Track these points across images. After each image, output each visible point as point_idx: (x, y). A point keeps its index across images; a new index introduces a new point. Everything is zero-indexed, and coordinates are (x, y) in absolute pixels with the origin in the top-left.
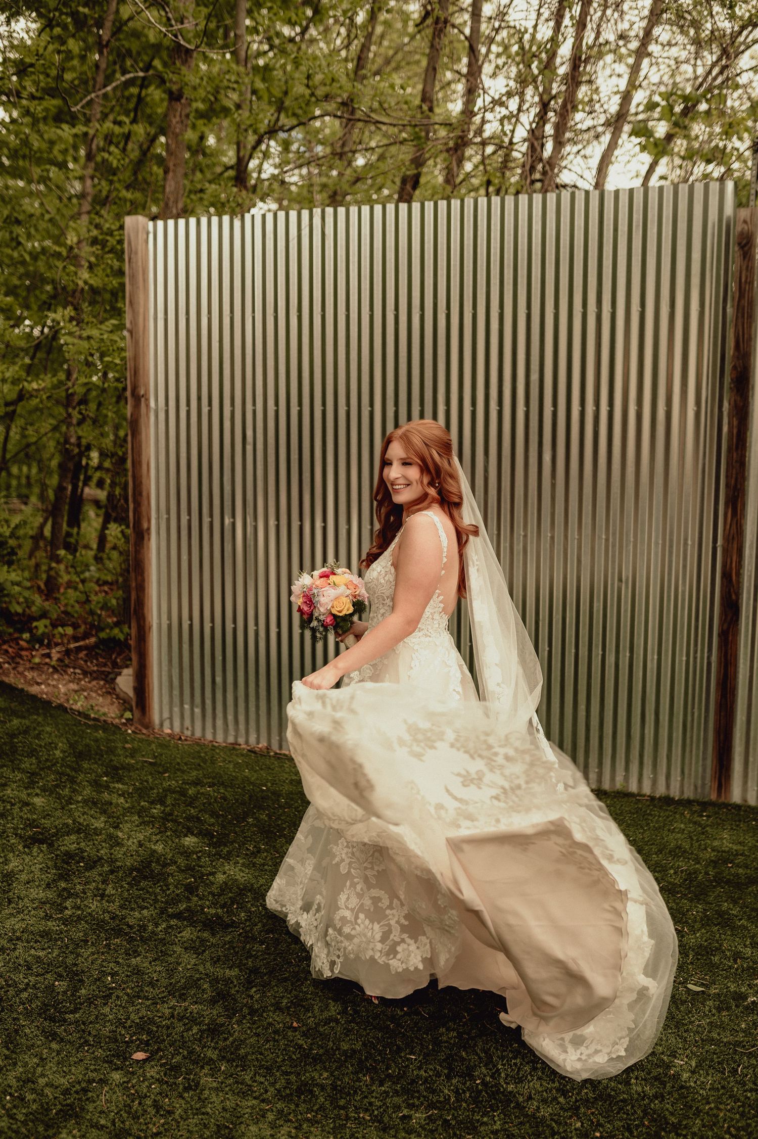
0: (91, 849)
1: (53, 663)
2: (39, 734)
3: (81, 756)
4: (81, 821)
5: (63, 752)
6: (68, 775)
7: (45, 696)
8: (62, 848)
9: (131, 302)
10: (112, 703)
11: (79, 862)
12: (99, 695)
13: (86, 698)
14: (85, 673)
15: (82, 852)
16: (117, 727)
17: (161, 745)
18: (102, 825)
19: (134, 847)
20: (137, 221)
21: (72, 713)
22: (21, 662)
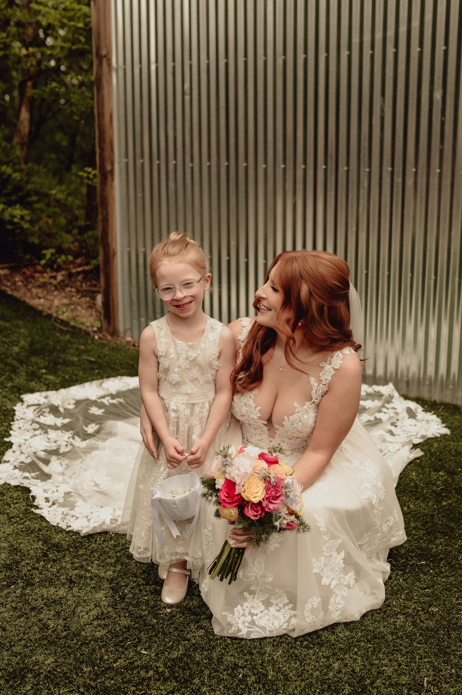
1: (56, 283)
5: (22, 348)
6: (13, 366)
7: (40, 308)
10: (91, 315)
12: (83, 308)
13: (72, 310)
14: (78, 291)
16: (87, 334)
17: (113, 349)
21: (55, 321)
22: (33, 281)
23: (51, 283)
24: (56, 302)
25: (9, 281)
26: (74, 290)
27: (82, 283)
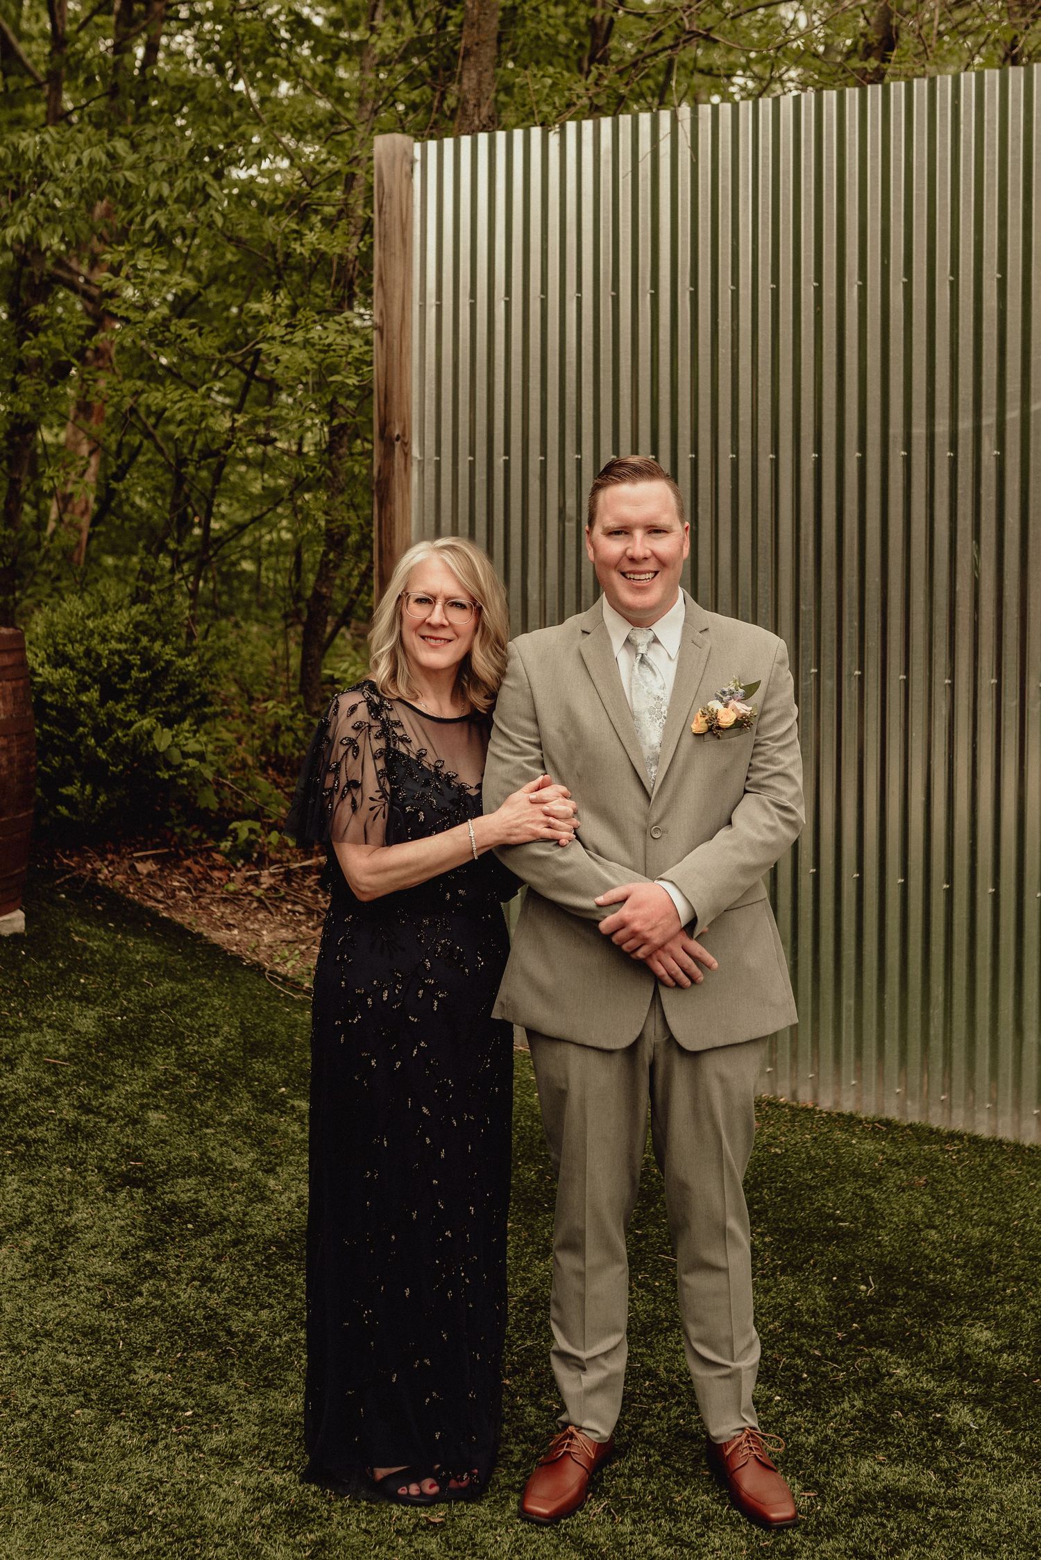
0: (215, 1203)
1: (258, 893)
2: (198, 1008)
3: (254, 1049)
4: (214, 1155)
5: (228, 1040)
7: (234, 948)
8: (167, 1198)
9: (381, 279)
11: (186, 1223)
13: (302, 953)
14: (310, 912)
15: (198, 1207)
18: (246, 1166)
19: (288, 1207)
20: (394, 141)
21: (271, 978)
22: (210, 889)
23: (250, 894)
24: (267, 938)
25: (161, 888)
26: (299, 908)
27: (315, 892)
